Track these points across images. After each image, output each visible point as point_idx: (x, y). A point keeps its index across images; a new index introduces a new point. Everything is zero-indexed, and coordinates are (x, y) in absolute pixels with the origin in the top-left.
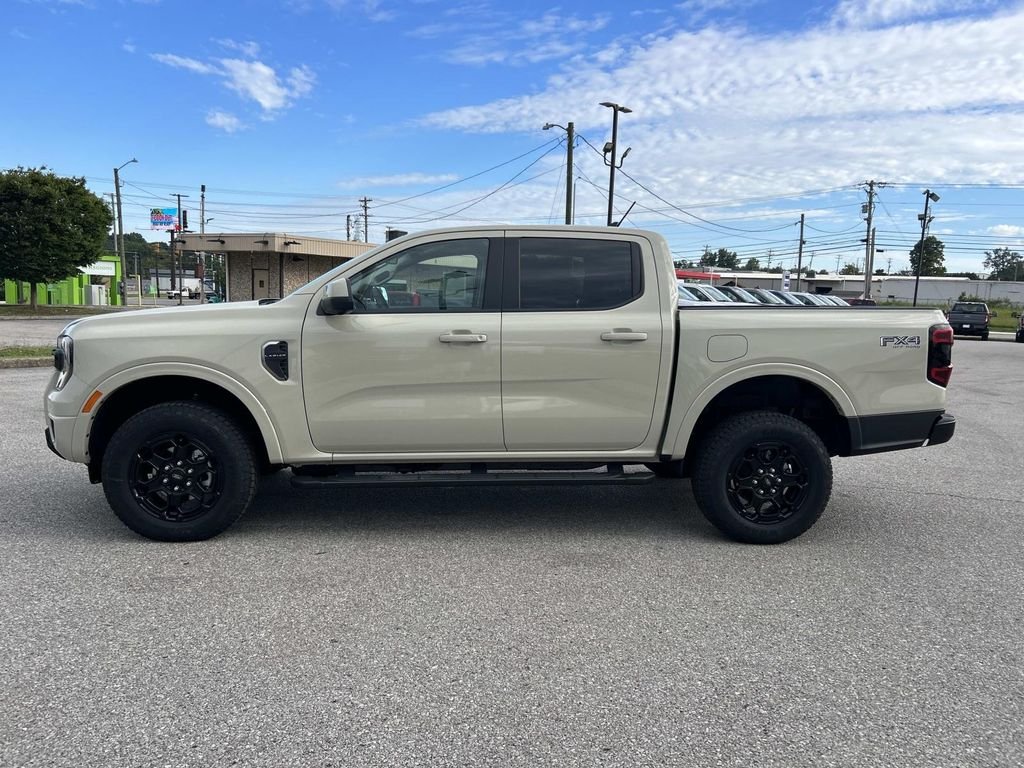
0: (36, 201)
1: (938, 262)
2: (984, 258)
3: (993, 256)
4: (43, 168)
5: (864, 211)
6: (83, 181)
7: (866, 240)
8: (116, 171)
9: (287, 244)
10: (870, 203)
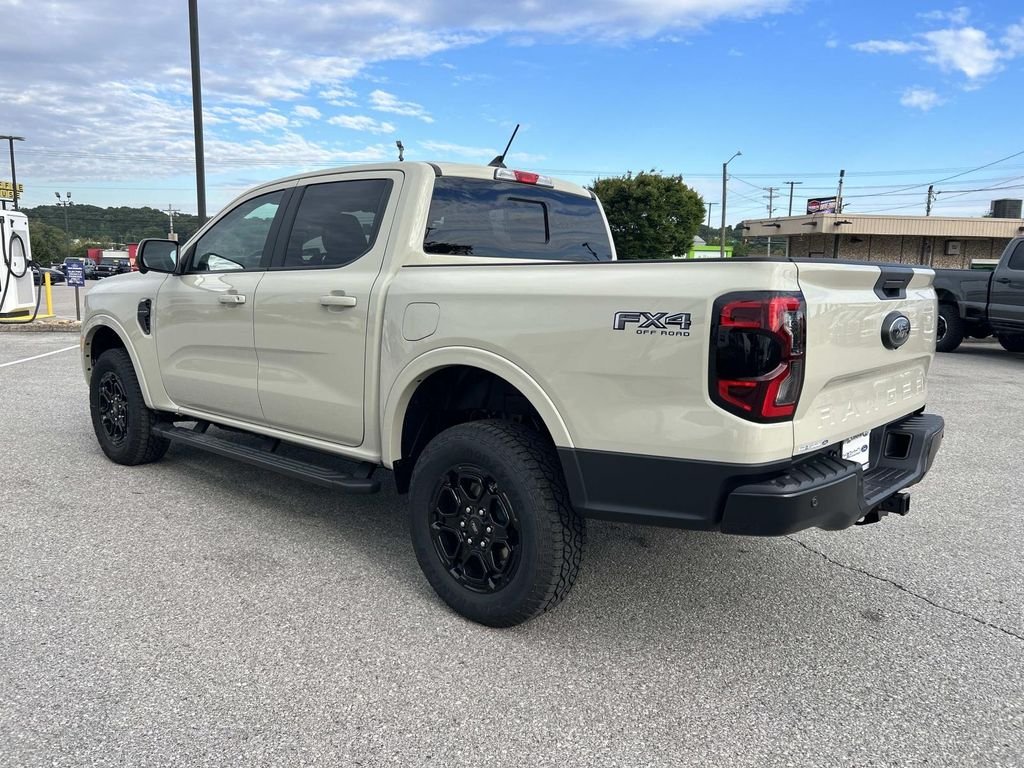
0: (638, 200)
4: (653, 171)
6: (680, 178)
8: (725, 165)
9: (837, 224)
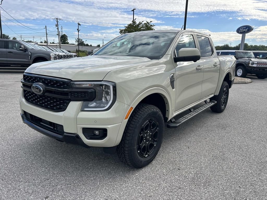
1: (67, 41)
2: (75, 40)
3: (77, 40)
5: (56, 26)
7: (58, 34)
10: (58, 24)
